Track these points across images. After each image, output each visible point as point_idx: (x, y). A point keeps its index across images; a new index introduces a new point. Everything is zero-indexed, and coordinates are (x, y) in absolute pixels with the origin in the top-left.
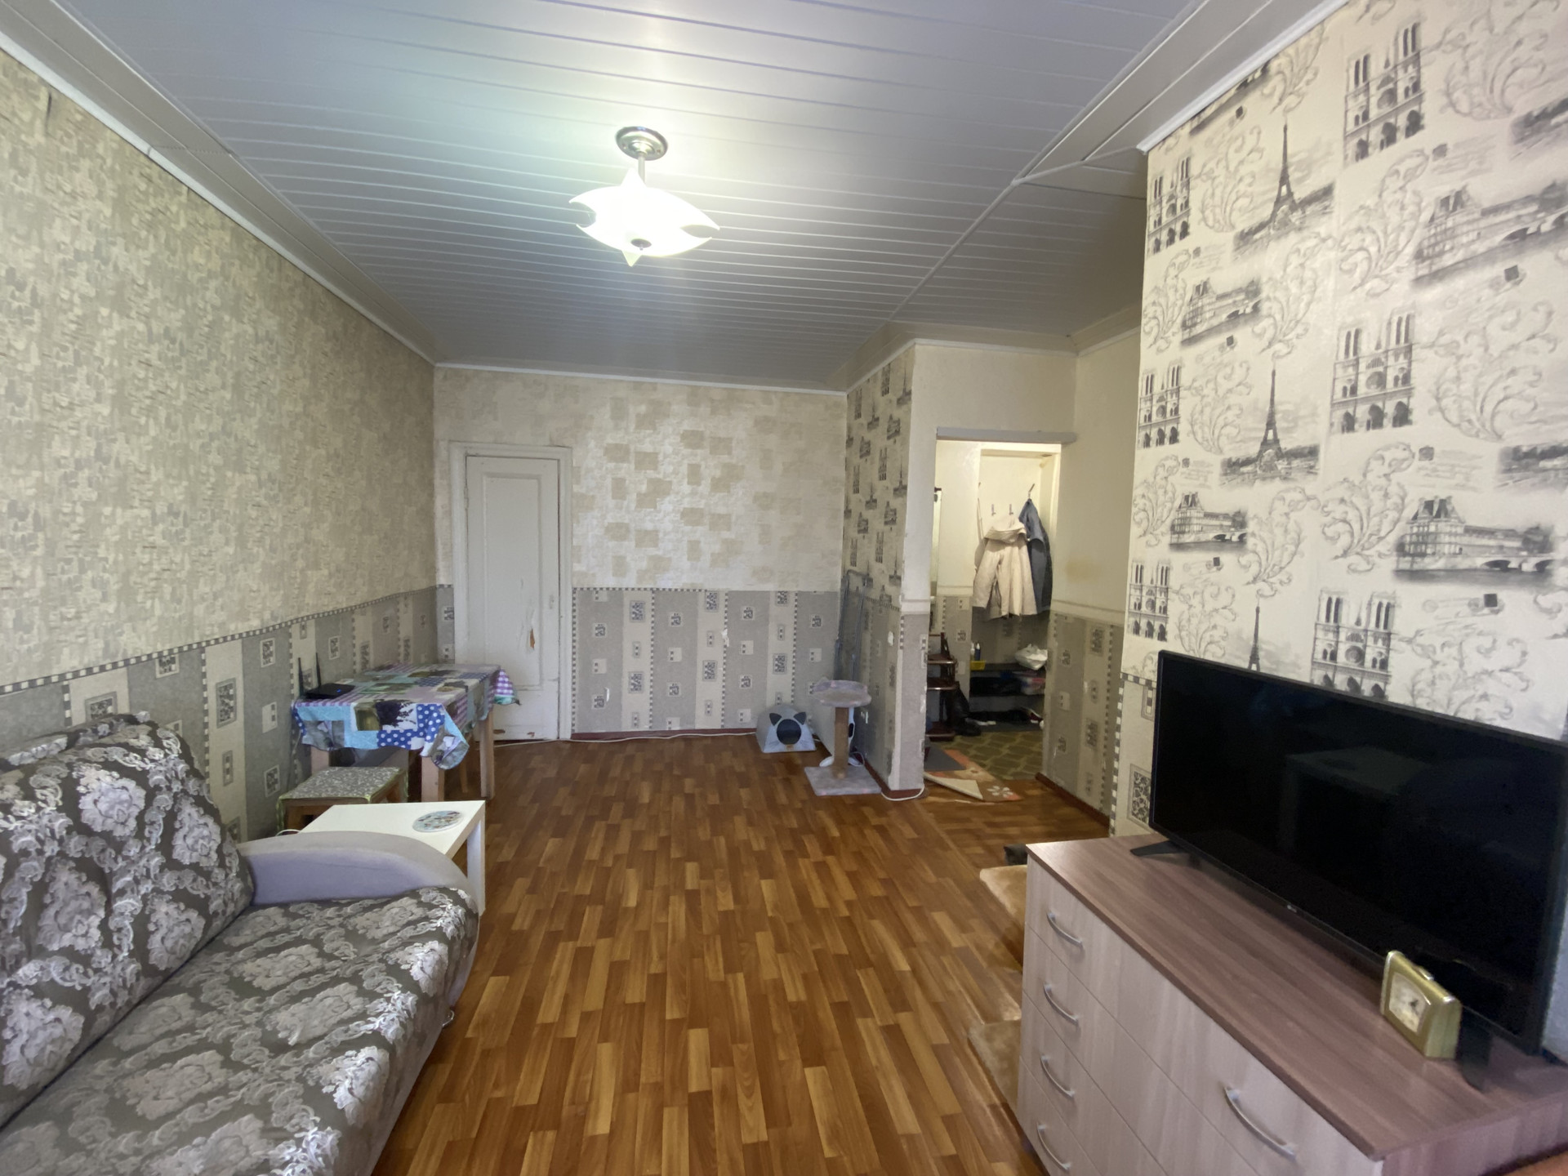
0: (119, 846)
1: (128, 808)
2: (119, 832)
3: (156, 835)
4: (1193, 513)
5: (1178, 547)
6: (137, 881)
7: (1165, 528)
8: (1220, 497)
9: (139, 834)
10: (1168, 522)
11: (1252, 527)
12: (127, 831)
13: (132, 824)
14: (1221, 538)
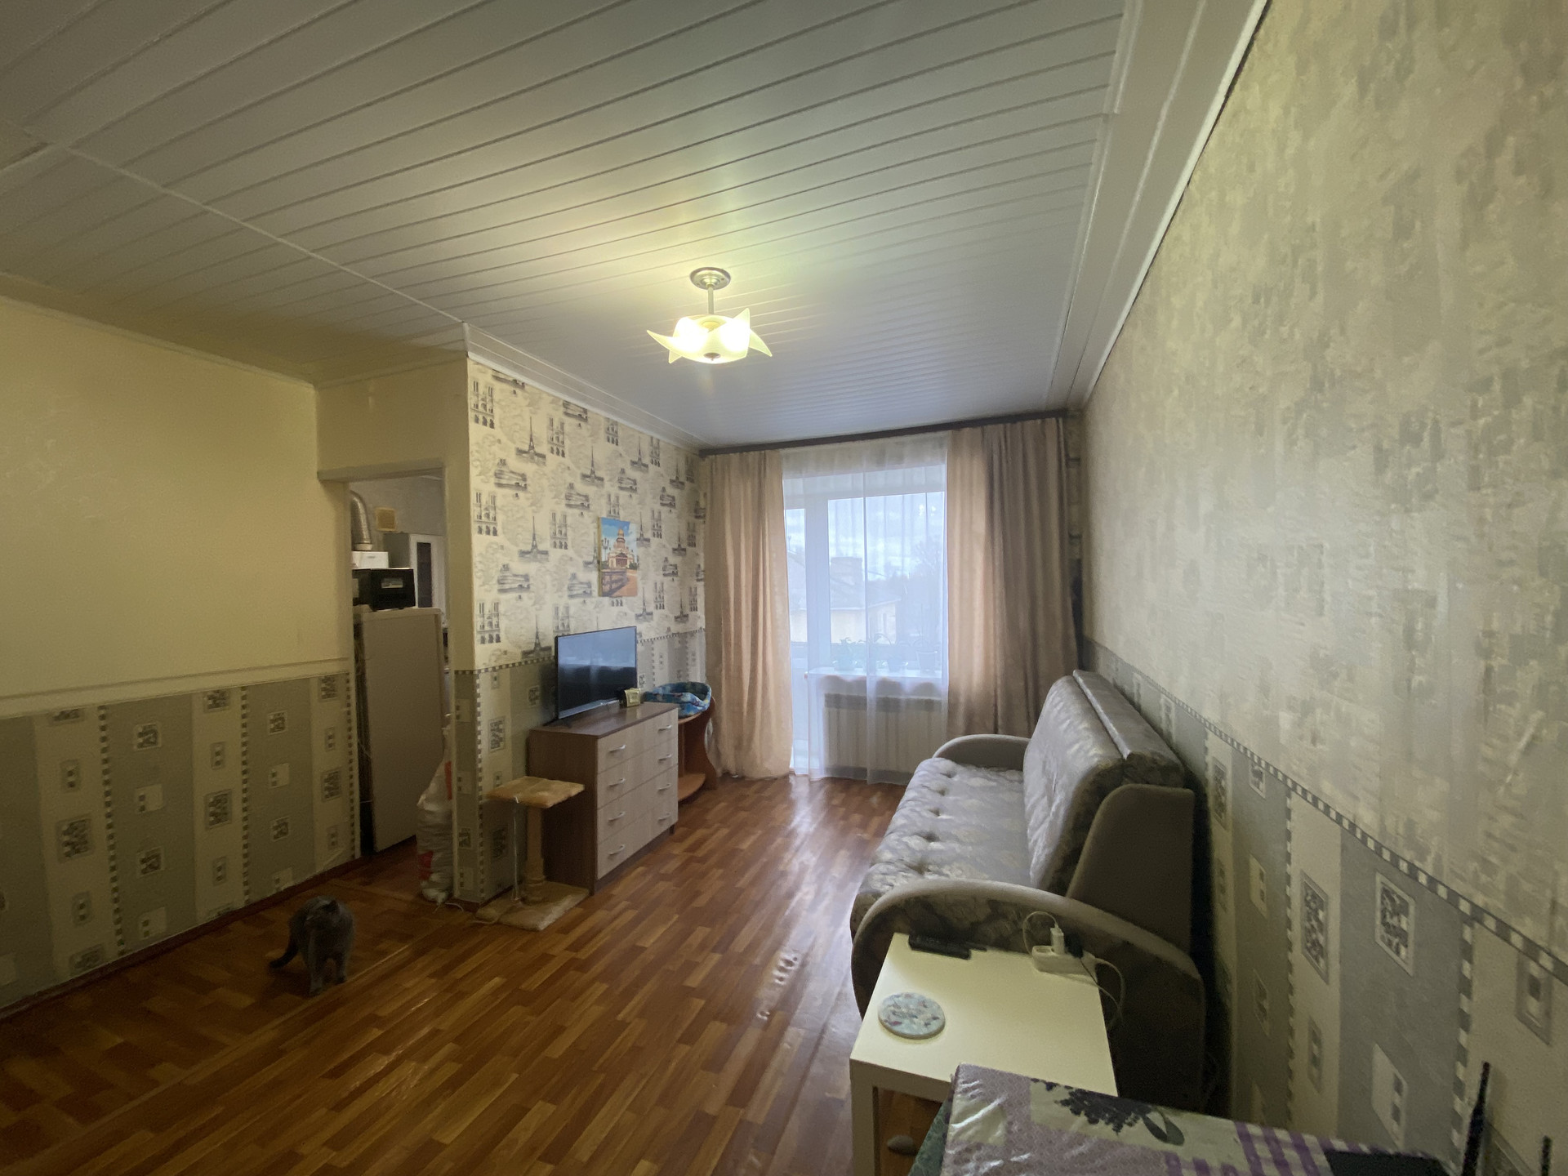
4: (507, 574)
5: (502, 591)
7: (495, 581)
8: (519, 567)
10: (496, 578)
11: (531, 581)
14: (521, 586)
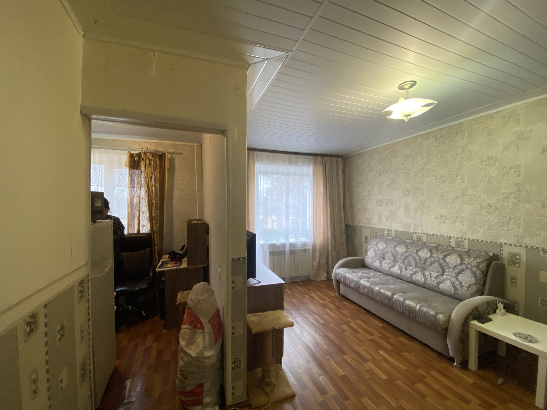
0: (449, 267)
1: (455, 263)
2: (450, 265)
3: (457, 271)
6: (448, 275)
9: (454, 268)
12: (452, 266)
13: (453, 265)
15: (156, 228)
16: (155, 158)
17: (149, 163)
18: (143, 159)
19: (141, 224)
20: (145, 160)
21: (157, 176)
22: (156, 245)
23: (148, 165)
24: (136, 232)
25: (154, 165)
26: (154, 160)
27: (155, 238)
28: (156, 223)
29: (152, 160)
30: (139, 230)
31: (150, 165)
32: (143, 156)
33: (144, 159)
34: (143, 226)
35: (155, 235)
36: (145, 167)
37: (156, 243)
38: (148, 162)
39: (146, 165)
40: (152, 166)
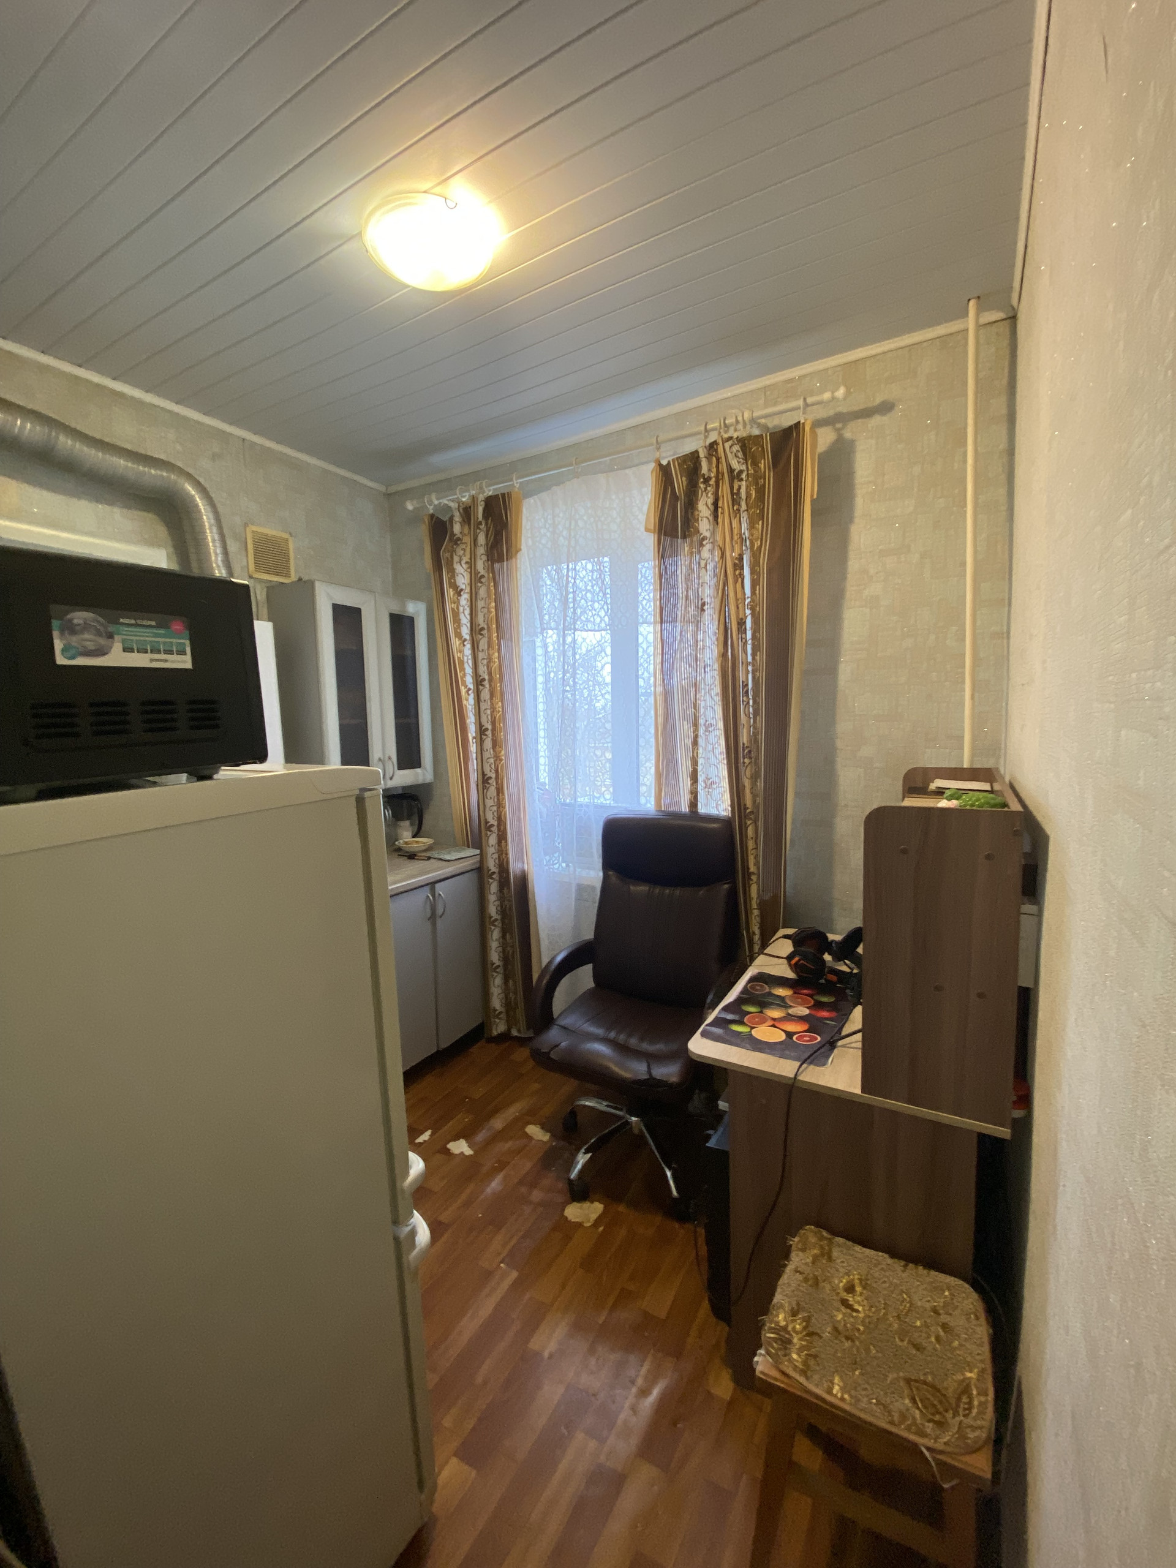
15: (754, 796)
16: (755, 464)
17: (732, 494)
18: (707, 481)
19: (701, 778)
20: (712, 482)
21: (760, 548)
22: (753, 873)
23: (725, 502)
24: (685, 808)
25: (751, 495)
26: (751, 471)
27: (751, 844)
28: (755, 777)
29: (744, 476)
30: (694, 804)
31: (735, 499)
32: (704, 469)
33: (710, 478)
34: (709, 785)
35: (750, 832)
36: (711, 518)
37: (752, 869)
38: (725, 489)
39: (720, 504)
40: (744, 506)
